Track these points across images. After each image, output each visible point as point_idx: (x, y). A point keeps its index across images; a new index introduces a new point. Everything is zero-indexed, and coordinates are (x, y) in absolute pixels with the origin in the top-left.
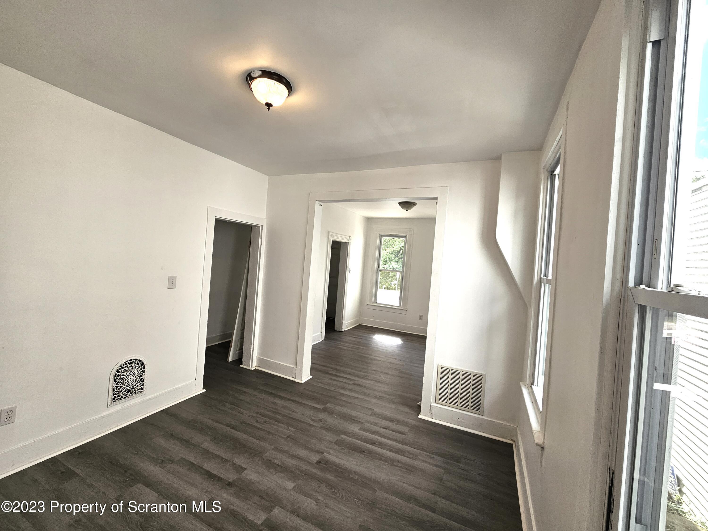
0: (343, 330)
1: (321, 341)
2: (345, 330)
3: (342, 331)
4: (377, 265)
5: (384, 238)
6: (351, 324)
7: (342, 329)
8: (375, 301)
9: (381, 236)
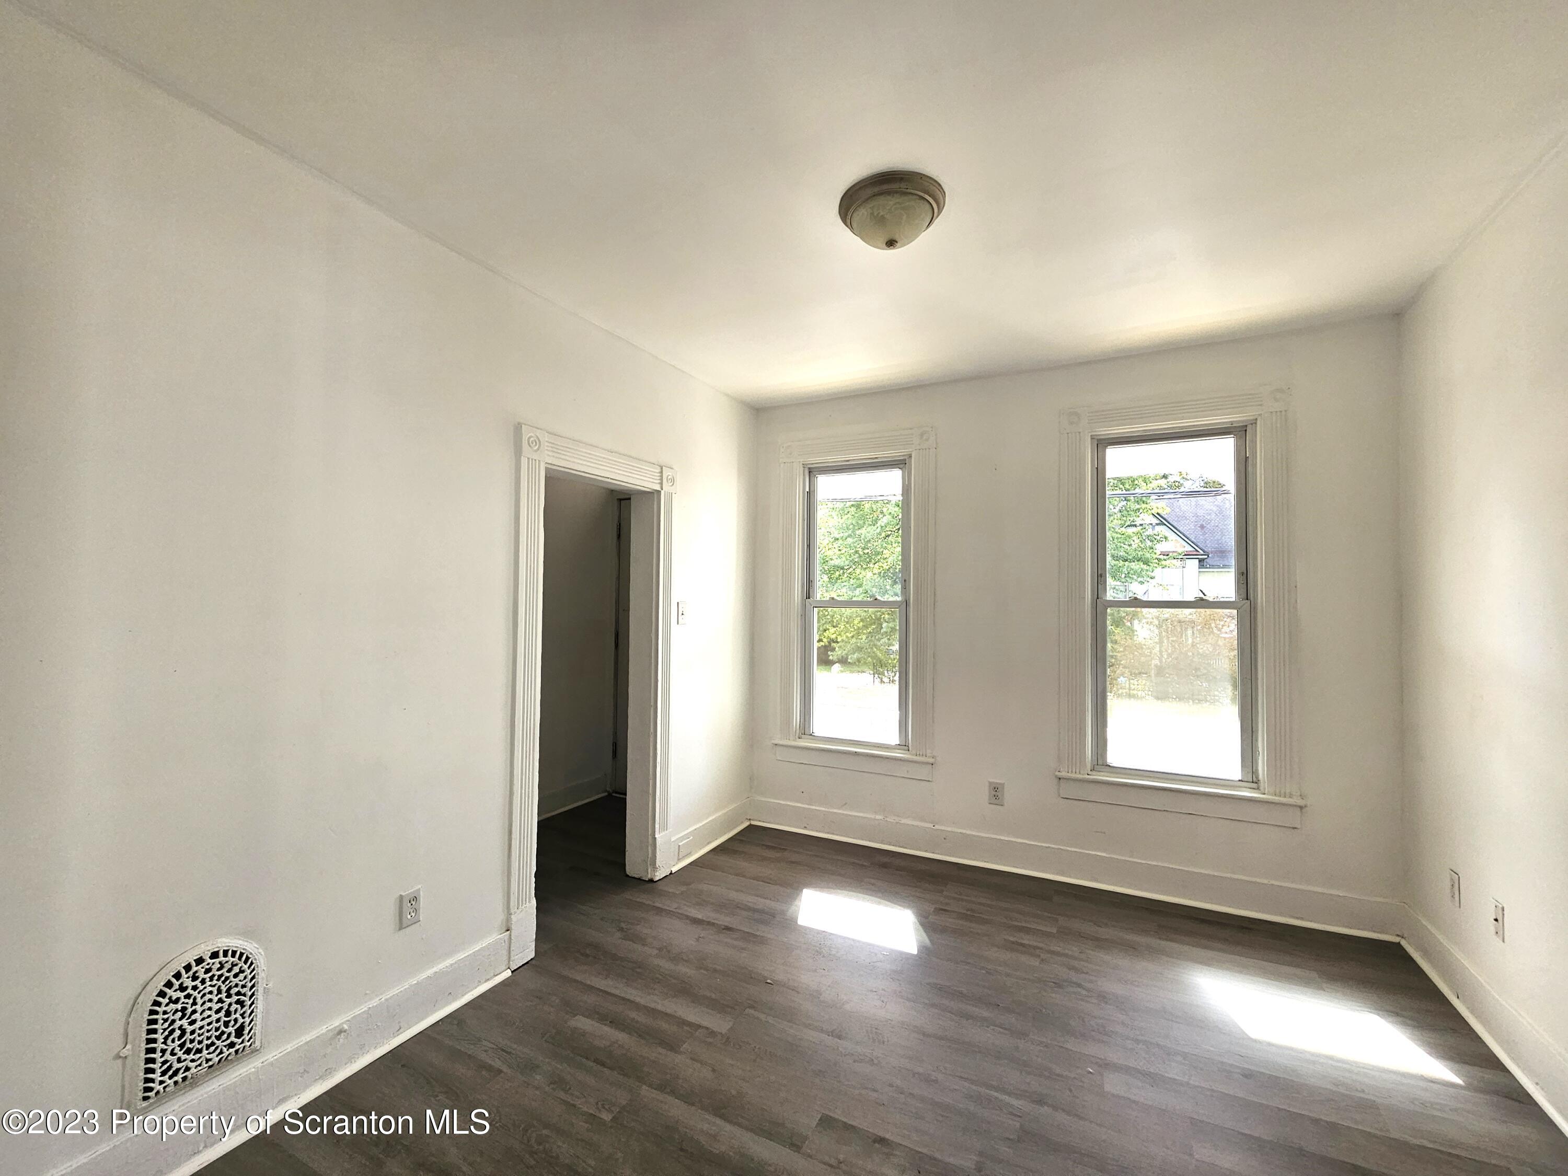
0: (659, 875)
1: (508, 973)
2: (674, 870)
3: (657, 879)
4: (803, 584)
5: (823, 481)
6: (700, 837)
7: (655, 868)
8: (805, 730)
9: (812, 472)
